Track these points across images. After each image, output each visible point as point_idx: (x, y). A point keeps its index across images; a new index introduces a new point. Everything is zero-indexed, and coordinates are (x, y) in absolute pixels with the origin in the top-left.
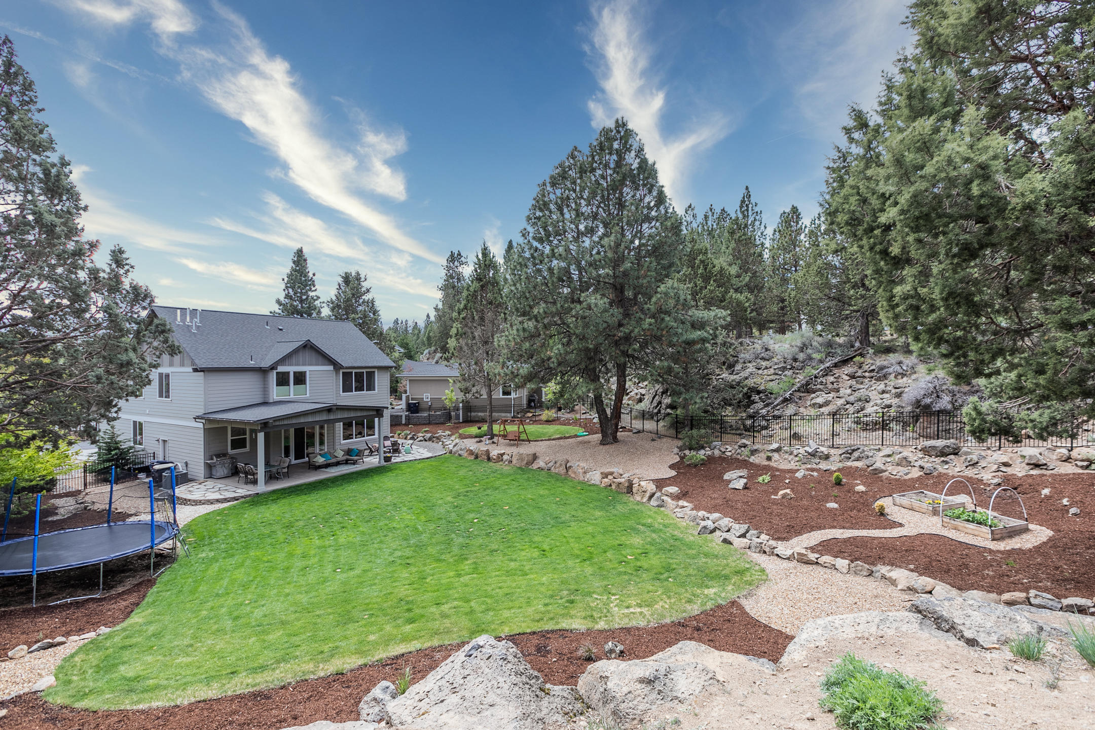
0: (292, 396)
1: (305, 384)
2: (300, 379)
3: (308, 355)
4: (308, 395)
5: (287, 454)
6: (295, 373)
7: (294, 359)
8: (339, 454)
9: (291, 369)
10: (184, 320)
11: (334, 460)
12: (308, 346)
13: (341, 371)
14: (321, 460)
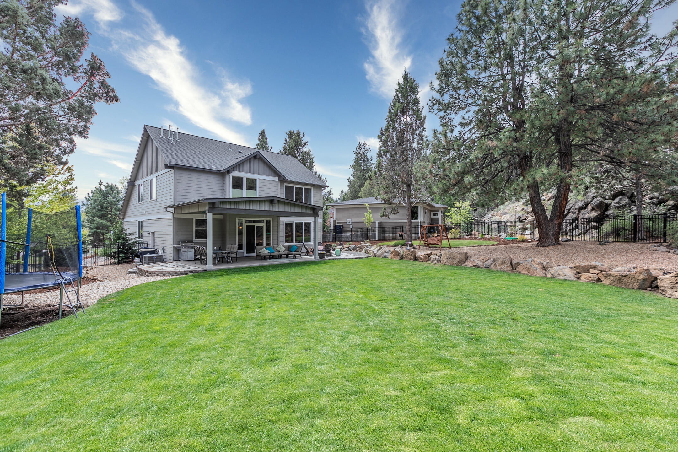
1: (255, 189)
2: (251, 185)
3: (258, 165)
6: (247, 179)
7: (247, 167)
8: (282, 249)
9: (244, 175)
10: (165, 136)
11: (277, 253)
12: (257, 157)
13: (284, 185)
14: (266, 251)
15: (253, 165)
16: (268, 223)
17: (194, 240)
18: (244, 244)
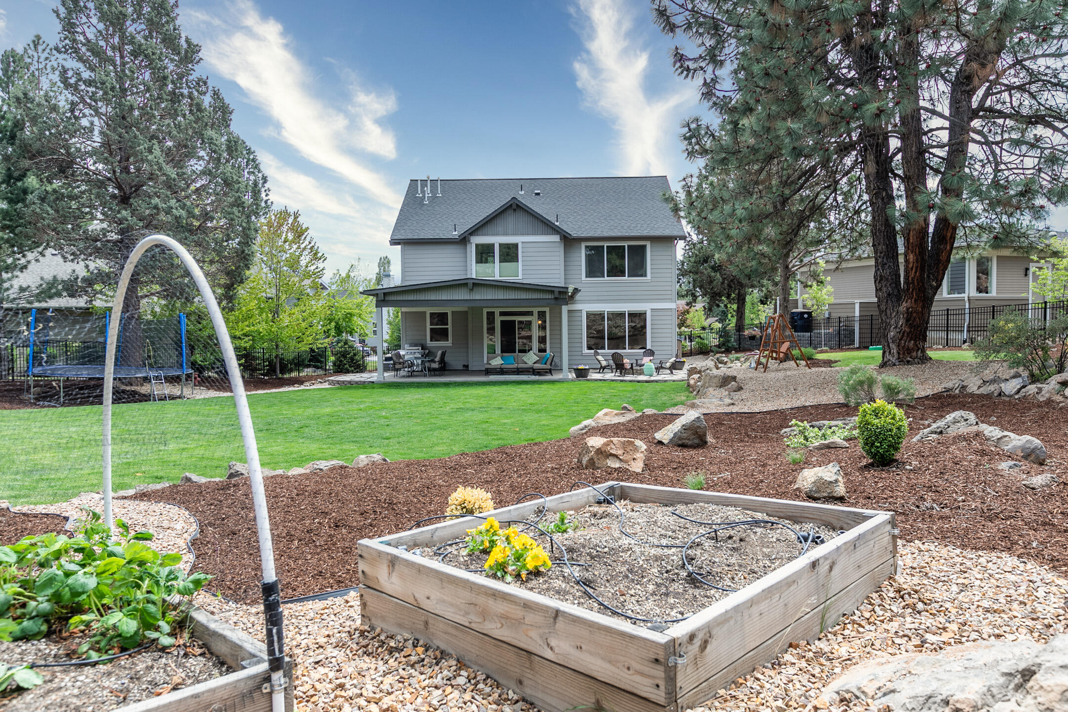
0: (497, 277)
1: (517, 259)
2: (510, 253)
4: (520, 277)
5: (492, 349)
6: (500, 245)
7: (500, 224)
8: (531, 358)
9: (496, 240)
10: (423, 192)
11: (515, 366)
12: (514, 207)
13: (583, 245)
14: (497, 362)
15: (511, 220)
16: (542, 315)
17: (429, 343)
18: (498, 350)
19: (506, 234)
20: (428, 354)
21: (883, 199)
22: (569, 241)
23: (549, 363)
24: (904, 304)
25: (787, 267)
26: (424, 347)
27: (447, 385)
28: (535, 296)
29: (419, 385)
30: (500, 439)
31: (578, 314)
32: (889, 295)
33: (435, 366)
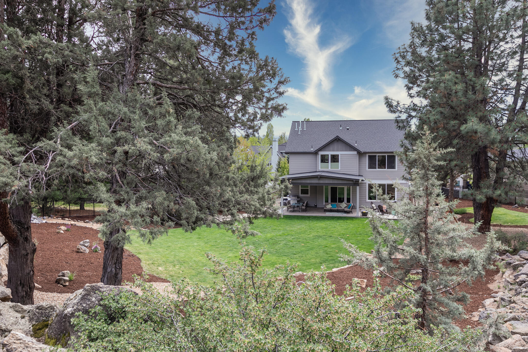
0: (330, 169)
1: (338, 162)
2: (335, 159)
3: (340, 145)
4: (339, 169)
5: (327, 201)
6: (331, 155)
7: (331, 147)
8: (343, 205)
9: (329, 153)
10: (298, 128)
11: (337, 208)
12: (337, 140)
13: (367, 155)
14: (329, 206)
15: (336, 145)
17: (301, 195)
18: (330, 201)
19: (333, 151)
20: (300, 200)
21: (477, 170)
22: (361, 154)
23: (351, 208)
24: (481, 212)
25: (453, 176)
26: (298, 197)
27: (309, 218)
28: (345, 182)
29: (298, 218)
30: (331, 256)
31: (365, 184)
32: (477, 206)
33: (304, 208)
